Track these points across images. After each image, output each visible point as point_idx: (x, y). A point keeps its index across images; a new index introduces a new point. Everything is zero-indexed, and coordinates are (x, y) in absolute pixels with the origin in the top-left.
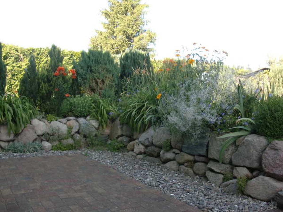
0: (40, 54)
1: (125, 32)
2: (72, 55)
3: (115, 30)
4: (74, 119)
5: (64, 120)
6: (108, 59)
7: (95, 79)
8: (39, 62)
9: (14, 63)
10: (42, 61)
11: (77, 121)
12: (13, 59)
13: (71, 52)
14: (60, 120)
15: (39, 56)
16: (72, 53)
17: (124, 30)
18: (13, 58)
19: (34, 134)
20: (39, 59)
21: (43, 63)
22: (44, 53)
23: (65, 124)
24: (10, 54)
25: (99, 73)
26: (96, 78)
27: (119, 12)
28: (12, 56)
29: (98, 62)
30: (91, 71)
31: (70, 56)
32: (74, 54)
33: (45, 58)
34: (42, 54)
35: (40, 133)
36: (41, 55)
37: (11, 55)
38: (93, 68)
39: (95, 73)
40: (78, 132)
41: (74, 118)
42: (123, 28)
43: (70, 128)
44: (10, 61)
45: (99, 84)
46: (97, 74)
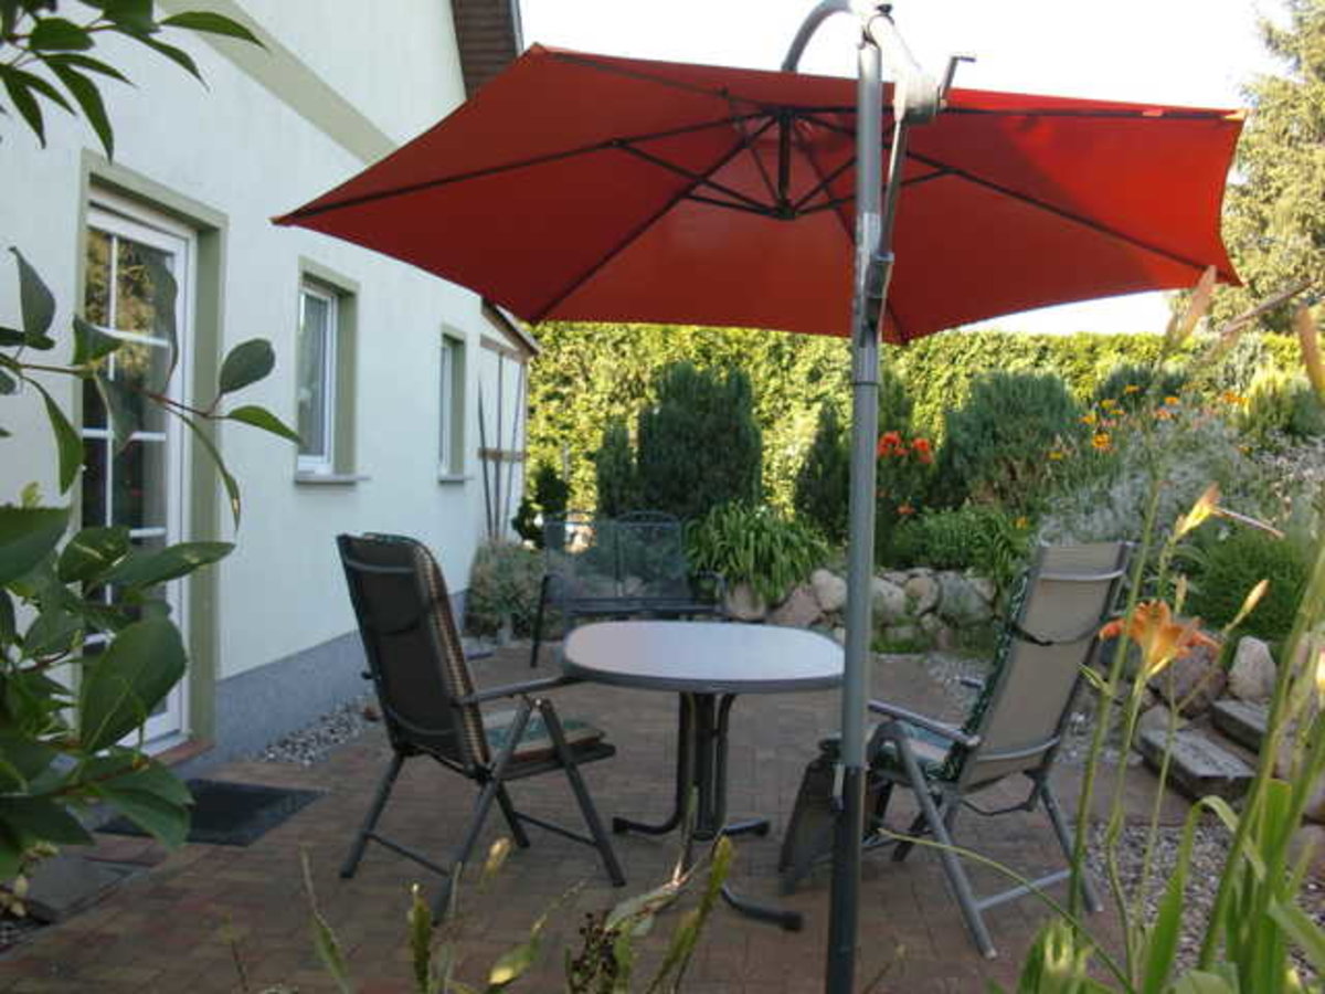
0: (930, 354)
1: (1309, 221)
2: (1045, 349)
3: (1267, 211)
4: (929, 575)
5: (901, 576)
6: (1048, 398)
7: (1005, 460)
8: (924, 381)
9: (841, 391)
10: (937, 380)
11: (936, 580)
12: (837, 377)
13: (1037, 340)
14: (887, 575)
15: (925, 363)
16: (1043, 342)
17: (1302, 210)
18: (839, 374)
19: (814, 608)
20: (924, 373)
21: (937, 384)
22: (944, 352)
23: (901, 585)
24: (828, 361)
25: (1019, 441)
26: (1010, 458)
27: (1285, 131)
28: (834, 369)
29: (1014, 410)
30: (995, 437)
31: (1035, 356)
32: (1051, 346)
33: (947, 368)
34: (937, 351)
35: (829, 605)
36: (930, 359)
37: (832, 365)
38: (999, 429)
39: (1007, 442)
40: (933, 610)
41: (930, 571)
42: (1295, 204)
43: (913, 598)
44: (829, 387)
45: (1019, 475)
46: (1013, 445)
